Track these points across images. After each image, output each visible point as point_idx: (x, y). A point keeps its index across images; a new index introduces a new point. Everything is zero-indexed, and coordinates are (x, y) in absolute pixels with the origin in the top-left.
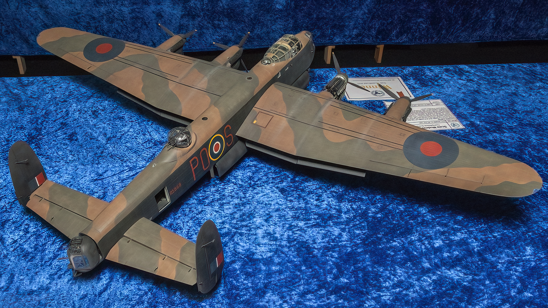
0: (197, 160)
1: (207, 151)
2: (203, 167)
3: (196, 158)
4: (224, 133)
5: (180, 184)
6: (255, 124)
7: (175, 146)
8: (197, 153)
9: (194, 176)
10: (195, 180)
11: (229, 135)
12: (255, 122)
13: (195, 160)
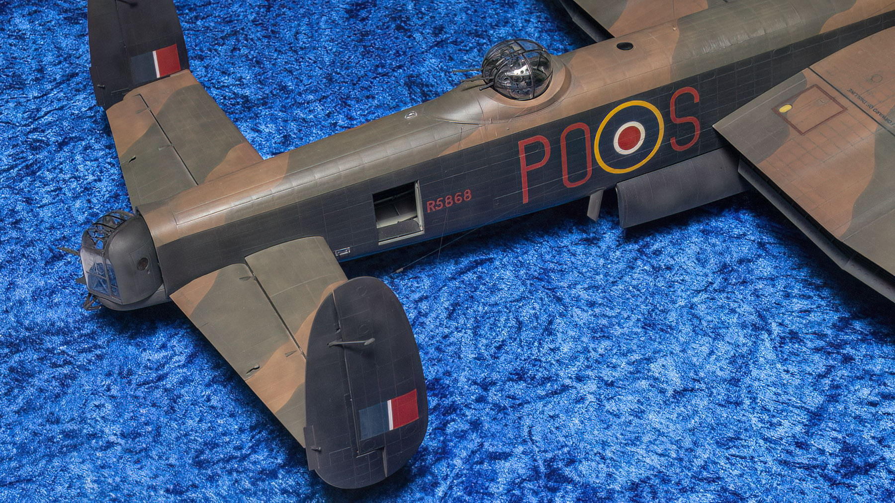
0: (548, 149)
1: (587, 136)
2: (565, 177)
3: (545, 141)
4: (668, 106)
5: (468, 195)
6: (780, 114)
7: (494, 85)
8: (554, 129)
9: (525, 189)
10: (526, 200)
11: (689, 119)
12: (784, 109)
13: (538, 145)
